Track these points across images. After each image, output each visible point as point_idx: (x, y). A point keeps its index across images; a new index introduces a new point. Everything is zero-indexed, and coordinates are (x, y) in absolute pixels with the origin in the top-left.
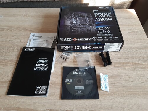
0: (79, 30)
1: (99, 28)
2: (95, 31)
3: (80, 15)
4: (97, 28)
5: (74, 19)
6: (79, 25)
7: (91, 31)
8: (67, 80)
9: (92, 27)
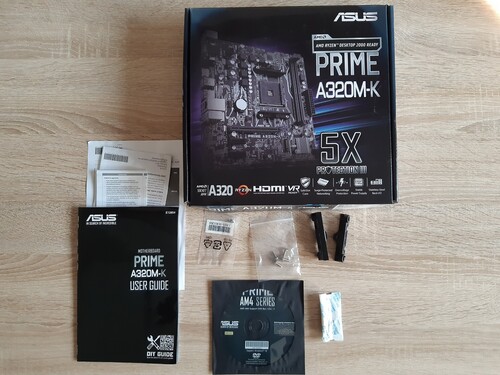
0: (257, 146)
1: (324, 136)
2: (309, 151)
3: (262, 64)
4: (318, 138)
5: (241, 84)
6: (257, 121)
7: (298, 151)
8: (225, 324)
9: (301, 129)
